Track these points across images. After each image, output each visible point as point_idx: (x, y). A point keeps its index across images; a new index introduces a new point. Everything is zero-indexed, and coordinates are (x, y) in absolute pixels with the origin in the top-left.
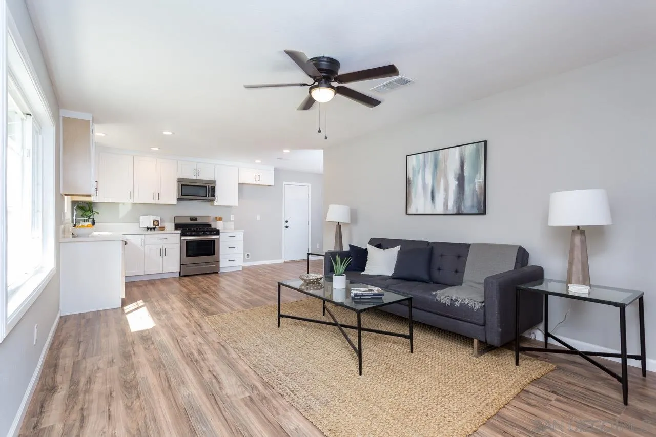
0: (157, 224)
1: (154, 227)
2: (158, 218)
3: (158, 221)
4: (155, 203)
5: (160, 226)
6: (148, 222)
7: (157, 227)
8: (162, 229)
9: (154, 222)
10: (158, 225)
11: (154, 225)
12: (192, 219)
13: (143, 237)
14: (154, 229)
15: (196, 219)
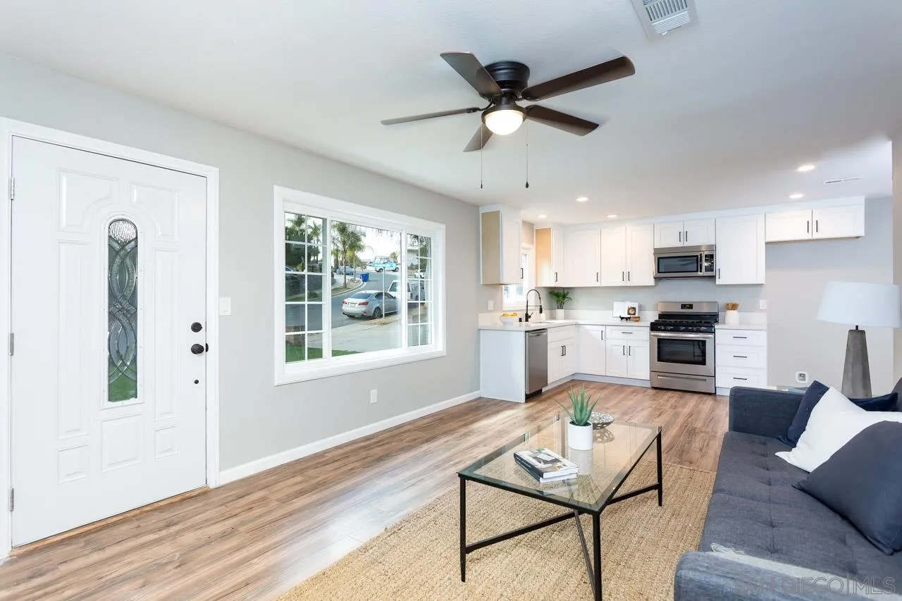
0: (633, 312)
1: (629, 316)
2: (636, 305)
3: (634, 309)
4: (625, 285)
5: (637, 315)
6: (621, 309)
7: (632, 316)
8: (638, 319)
9: (629, 310)
10: (634, 314)
11: (629, 314)
12: (684, 306)
13: (603, 328)
14: (629, 318)
15: (691, 306)
